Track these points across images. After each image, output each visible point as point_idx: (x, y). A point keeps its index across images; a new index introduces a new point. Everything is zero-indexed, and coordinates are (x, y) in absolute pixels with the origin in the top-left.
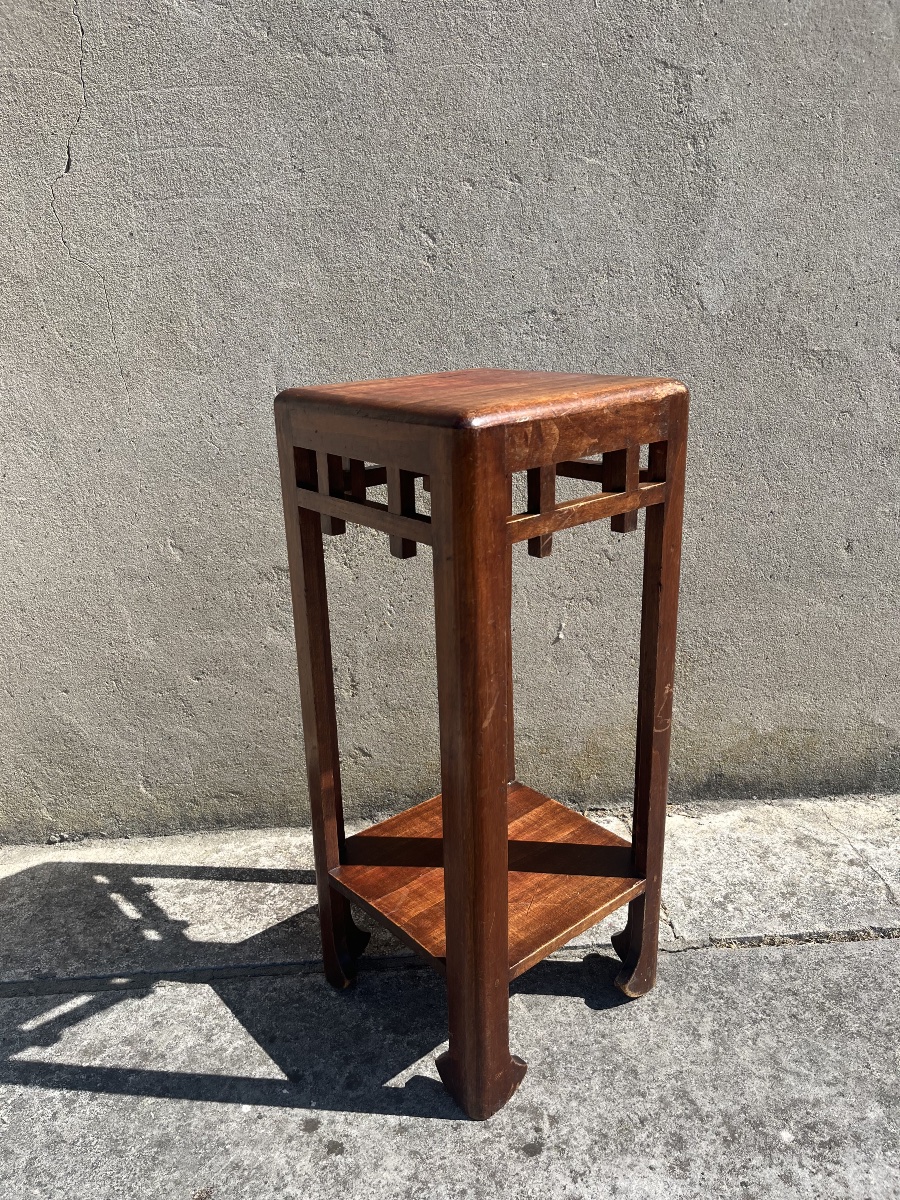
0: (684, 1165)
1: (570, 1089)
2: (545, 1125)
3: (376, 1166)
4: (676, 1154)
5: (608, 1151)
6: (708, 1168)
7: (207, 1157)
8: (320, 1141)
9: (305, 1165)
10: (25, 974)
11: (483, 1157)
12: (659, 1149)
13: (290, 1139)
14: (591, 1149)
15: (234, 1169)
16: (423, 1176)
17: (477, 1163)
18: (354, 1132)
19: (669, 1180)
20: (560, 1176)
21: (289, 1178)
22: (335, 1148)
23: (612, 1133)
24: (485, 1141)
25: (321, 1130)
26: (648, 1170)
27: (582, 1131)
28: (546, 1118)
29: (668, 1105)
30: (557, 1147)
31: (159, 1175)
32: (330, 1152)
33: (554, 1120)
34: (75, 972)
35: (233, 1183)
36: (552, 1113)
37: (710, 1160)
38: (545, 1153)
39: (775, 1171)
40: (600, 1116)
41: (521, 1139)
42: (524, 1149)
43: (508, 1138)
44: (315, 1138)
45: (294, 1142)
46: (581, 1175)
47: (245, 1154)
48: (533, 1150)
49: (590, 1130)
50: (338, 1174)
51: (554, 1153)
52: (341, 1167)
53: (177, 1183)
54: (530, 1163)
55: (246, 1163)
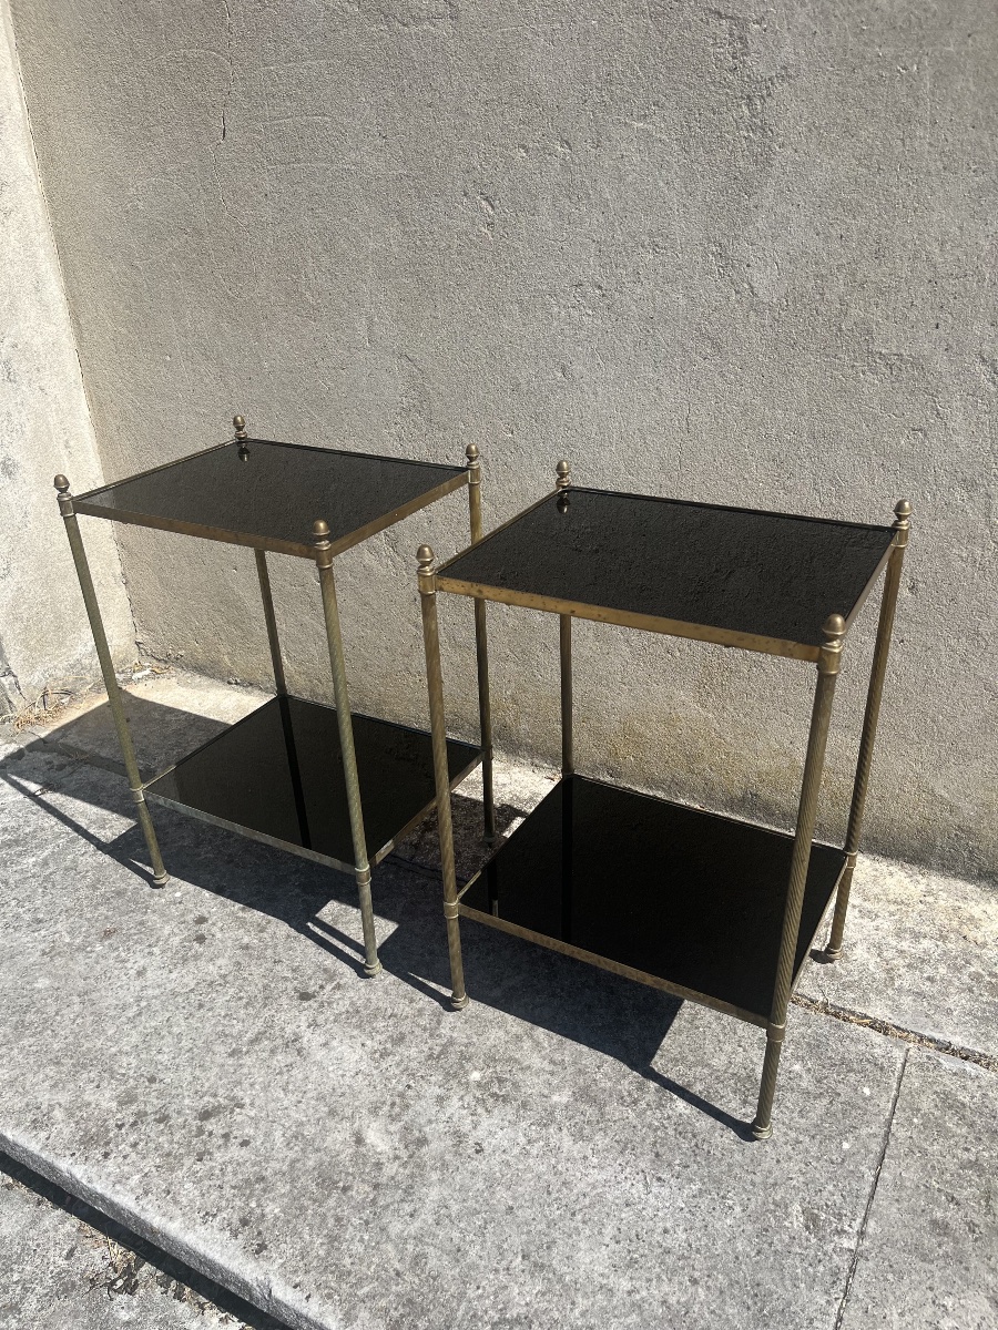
0: (384, 1054)
2: (329, 987)
3: (211, 960)
4: (389, 1046)
5: (349, 1021)
6: (398, 1065)
7: (133, 911)
8: (197, 931)
9: (176, 941)
11: (273, 985)
12: (381, 1037)
13: (183, 922)
14: (340, 1014)
15: (140, 924)
16: (230, 978)
17: (266, 987)
18: (219, 935)
19: (365, 1057)
20: (303, 1018)
21: (161, 943)
22: (201, 939)
23: (365, 1012)
24: (284, 977)
25: (204, 926)
26: (359, 1044)
27: (347, 1003)
28: (335, 984)
29: (421, 1015)
30: (322, 1003)
31: (102, 910)
32: (195, 940)
33: (338, 987)
35: (132, 931)
36: (342, 982)
37: (406, 1060)
38: (311, 1002)
39: (439, 1091)
40: (368, 1000)
41: (308, 986)
42: (301, 993)
43: (299, 983)
44: (196, 928)
45: (183, 925)
46: (316, 1025)
47: (152, 918)
48: (305, 996)
49: (352, 1004)
50: (187, 954)
51: (315, 1005)
52: (193, 951)
53: (106, 918)
54: (295, 1003)
55: (150, 924)
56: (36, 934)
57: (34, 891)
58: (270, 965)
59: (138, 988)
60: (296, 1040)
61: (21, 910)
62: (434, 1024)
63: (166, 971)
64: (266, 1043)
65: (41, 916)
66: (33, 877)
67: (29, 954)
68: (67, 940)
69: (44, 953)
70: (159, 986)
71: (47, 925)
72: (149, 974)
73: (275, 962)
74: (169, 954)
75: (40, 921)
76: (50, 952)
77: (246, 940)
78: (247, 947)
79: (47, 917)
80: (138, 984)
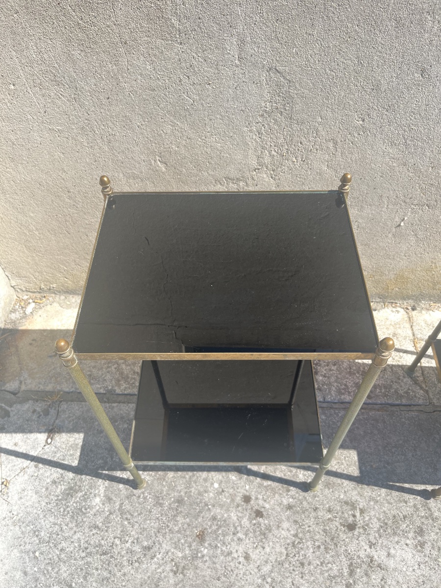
0: (422, 545)
1: (370, 494)
2: (358, 514)
3: (279, 527)
4: (419, 538)
5: (387, 533)
6: (433, 548)
7: (200, 512)
8: (252, 509)
9: (245, 522)
10: (101, 388)
11: (328, 528)
12: (411, 535)
13: (238, 506)
14: (379, 530)
15: (213, 520)
16: (300, 535)
17: (325, 531)
18: (267, 506)
19: (414, 552)
20: (363, 544)
21: (239, 528)
22: (259, 514)
23: (390, 522)
24: (329, 519)
25: (252, 502)
26: (405, 545)
27: (375, 520)
28: (358, 509)
29: (418, 509)
30: (363, 527)
31: (180, 519)
32: (257, 516)
33: (362, 511)
34: (125, 390)
35: (214, 527)
36: (361, 507)
38: (357, 530)
40: (384, 512)
41: (346, 520)
42: (347, 526)
43: (340, 519)
44: (249, 507)
45: (240, 508)
46: (374, 544)
47: (217, 511)
48: (351, 527)
49: (379, 519)
50: (261, 529)
51: (361, 530)
52: (262, 525)
53: (189, 525)
54: (350, 535)
55: (219, 517)
56: (155, 559)
57: (123, 525)
58: (313, 514)
59: (256, 570)
60: (372, 561)
61: (128, 545)
62: (429, 512)
63: (260, 549)
64: (358, 570)
65: (145, 544)
66: (111, 513)
67: (165, 577)
68: (180, 555)
69: (175, 573)
70: (266, 562)
71: (155, 549)
72: (253, 556)
73: (315, 510)
74: (251, 535)
75: (149, 548)
76: (178, 570)
77: (285, 502)
78: (290, 507)
79: (150, 543)
80: (252, 566)
